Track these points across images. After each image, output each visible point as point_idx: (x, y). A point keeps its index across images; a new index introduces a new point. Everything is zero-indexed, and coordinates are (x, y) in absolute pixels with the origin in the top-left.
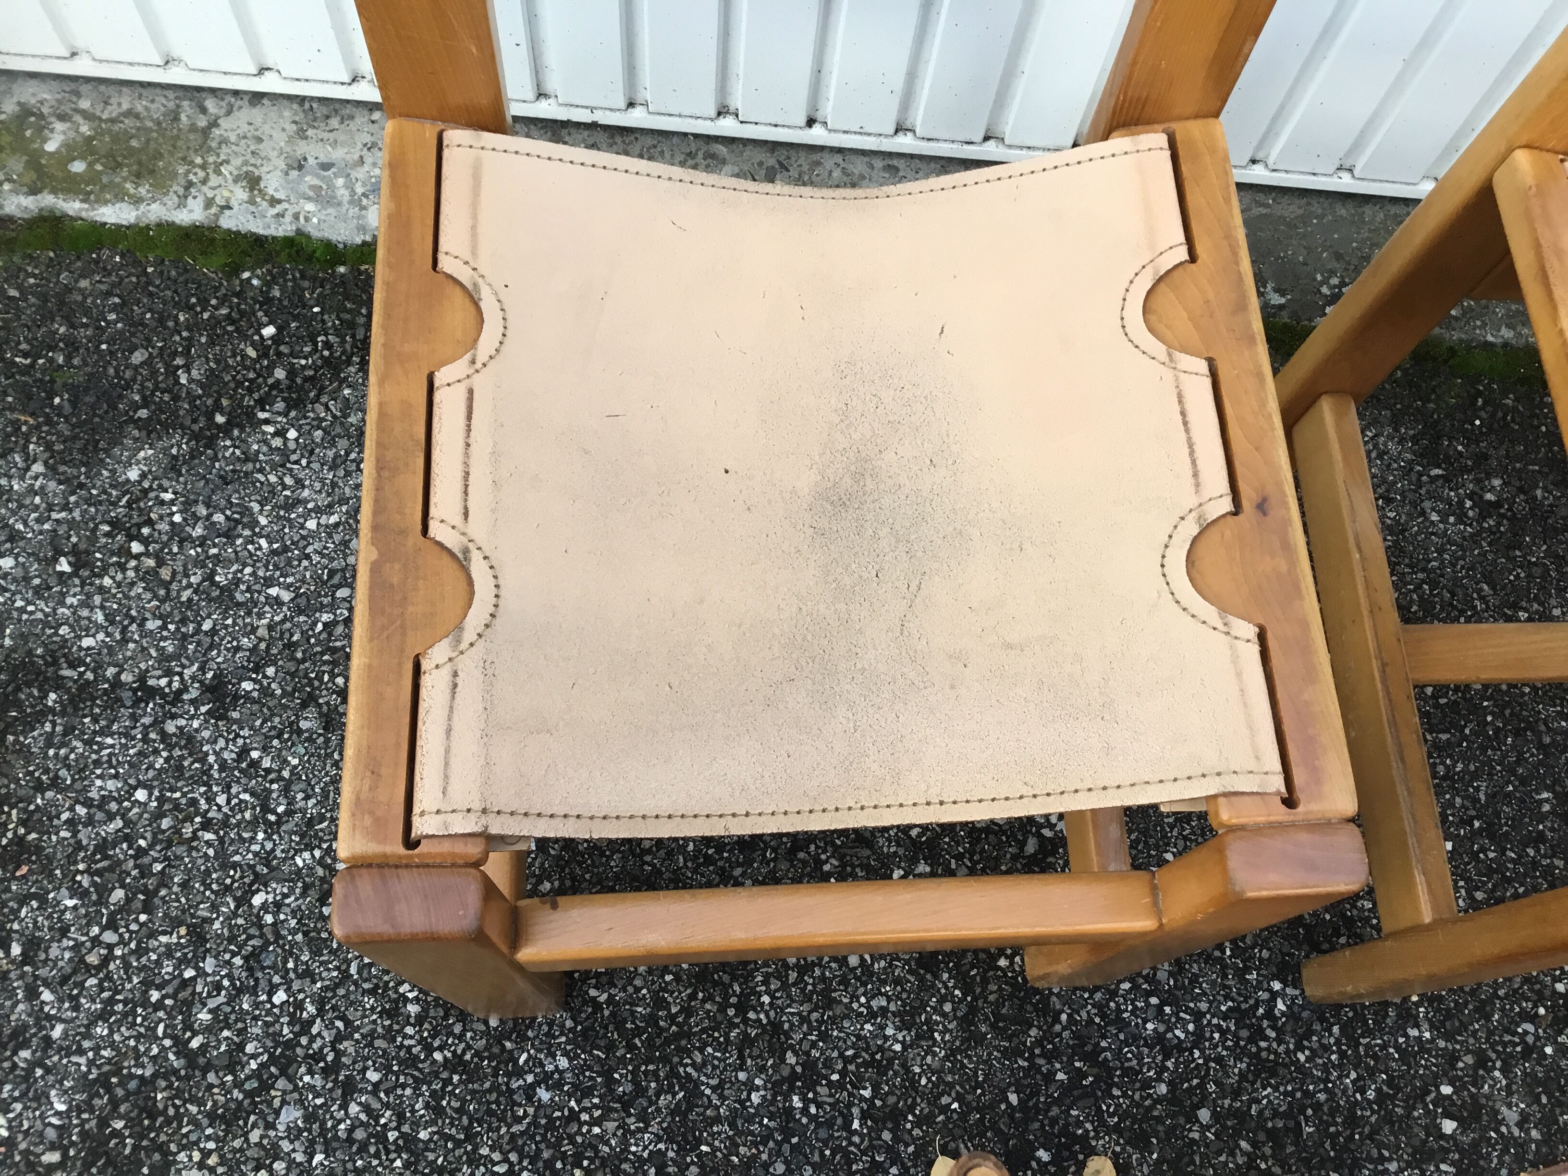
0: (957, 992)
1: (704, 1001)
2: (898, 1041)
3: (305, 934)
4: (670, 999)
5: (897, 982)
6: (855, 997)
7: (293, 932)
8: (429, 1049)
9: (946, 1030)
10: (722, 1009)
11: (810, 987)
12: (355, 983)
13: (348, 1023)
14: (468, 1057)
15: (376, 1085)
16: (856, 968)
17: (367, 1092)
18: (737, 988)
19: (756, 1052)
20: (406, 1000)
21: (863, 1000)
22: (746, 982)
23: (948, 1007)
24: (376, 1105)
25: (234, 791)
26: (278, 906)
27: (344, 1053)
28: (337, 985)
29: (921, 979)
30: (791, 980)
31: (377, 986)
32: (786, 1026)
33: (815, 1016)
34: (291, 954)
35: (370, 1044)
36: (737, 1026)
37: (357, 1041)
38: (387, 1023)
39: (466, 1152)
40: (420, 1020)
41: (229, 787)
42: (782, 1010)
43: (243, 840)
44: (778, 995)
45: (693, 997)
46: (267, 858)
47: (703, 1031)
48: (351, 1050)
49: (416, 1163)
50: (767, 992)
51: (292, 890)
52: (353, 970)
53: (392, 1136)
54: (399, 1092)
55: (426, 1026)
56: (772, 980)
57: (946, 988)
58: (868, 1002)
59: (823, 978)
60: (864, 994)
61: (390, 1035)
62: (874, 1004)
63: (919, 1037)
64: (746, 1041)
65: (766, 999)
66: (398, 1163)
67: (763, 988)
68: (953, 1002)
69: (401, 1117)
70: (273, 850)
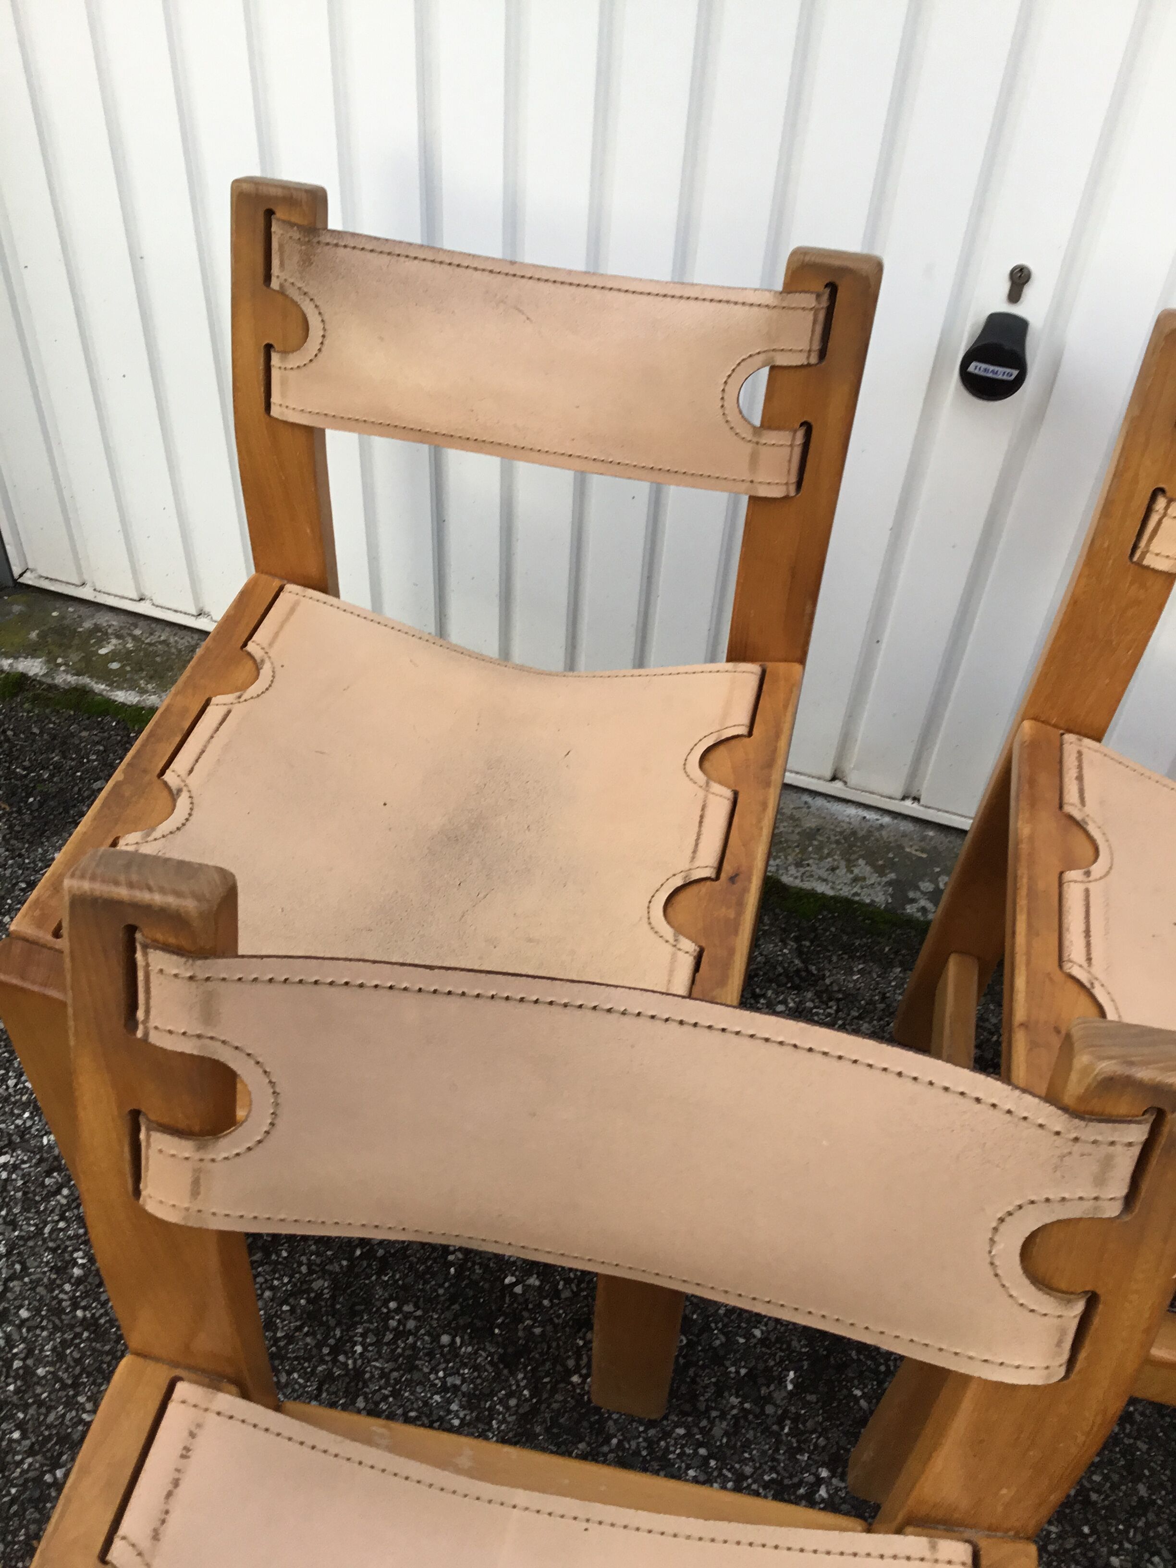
0: (526, 1392)
1: (306, 1334)
2: (458, 1417)
3: (25, 1194)
4: (280, 1325)
5: (476, 1368)
6: (434, 1370)
7: (17, 1190)
8: (75, 1306)
9: (504, 1421)
10: (319, 1345)
11: (399, 1350)
12: (44, 1241)
13: (24, 1268)
14: (102, 1321)
15: (23, 1322)
16: (444, 1346)
17: (14, 1325)
18: (338, 1333)
19: (333, 1389)
20: (75, 1263)
21: (441, 1374)
22: (348, 1330)
23: (513, 1402)
24: (16, 1337)
25: (23, 1078)
26: (15, 1167)
27: (11, 1290)
28: (29, 1238)
29: (498, 1373)
30: (386, 1339)
31: (58, 1247)
32: (367, 1376)
33: (395, 1374)
34: (8, 1205)
35: (33, 1289)
36: (326, 1363)
37: (25, 1284)
38: (54, 1276)
39: (67, 1395)
40: (79, 1281)
41: (21, 1075)
42: (369, 1362)
43: (12, 1113)
44: (370, 1348)
45: (299, 1329)
46: (23, 1132)
47: (296, 1358)
48: (17, 1289)
49: (25, 1392)
50: (363, 1344)
51: (30, 1159)
52: (47, 1230)
53: (17, 1364)
54: (38, 1332)
55: (81, 1287)
56: (370, 1334)
57: (518, 1386)
58: (445, 1377)
59: (414, 1346)
60: (444, 1370)
61: (51, 1286)
62: (450, 1380)
63: (478, 1419)
64: (329, 1377)
65: (359, 1349)
66: (11, 1388)
67: (360, 1339)
68: (519, 1399)
69: (30, 1353)
70: (31, 1127)
